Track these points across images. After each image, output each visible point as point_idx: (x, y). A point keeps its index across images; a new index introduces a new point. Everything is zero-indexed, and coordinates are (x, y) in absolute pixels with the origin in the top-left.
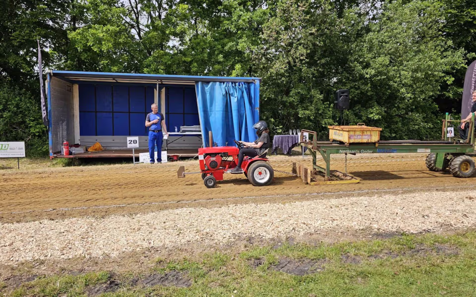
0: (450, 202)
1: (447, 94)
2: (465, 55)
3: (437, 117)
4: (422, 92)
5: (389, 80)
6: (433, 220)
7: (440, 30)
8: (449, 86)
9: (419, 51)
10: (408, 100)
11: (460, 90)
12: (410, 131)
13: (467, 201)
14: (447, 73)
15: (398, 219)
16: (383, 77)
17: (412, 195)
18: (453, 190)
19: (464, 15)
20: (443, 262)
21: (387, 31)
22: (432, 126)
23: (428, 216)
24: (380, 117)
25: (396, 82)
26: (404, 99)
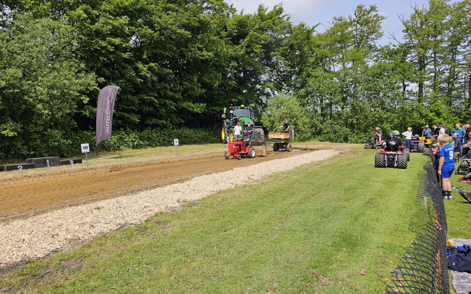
0: (80, 216)
1: (84, 113)
2: (97, 78)
3: (77, 134)
4: (60, 109)
5: (24, 94)
6: (62, 238)
7: (73, 52)
8: (85, 105)
9: (54, 69)
10: (46, 117)
11: (94, 110)
12: (51, 148)
13: (96, 212)
14: (82, 93)
15: (24, 246)
16: (16, 90)
17: (44, 215)
18: (85, 203)
19: (93, 43)
20: (67, 280)
21: (18, 42)
22: (71, 142)
23: (57, 235)
24: (16, 134)
25: (32, 97)
26: (41, 115)
